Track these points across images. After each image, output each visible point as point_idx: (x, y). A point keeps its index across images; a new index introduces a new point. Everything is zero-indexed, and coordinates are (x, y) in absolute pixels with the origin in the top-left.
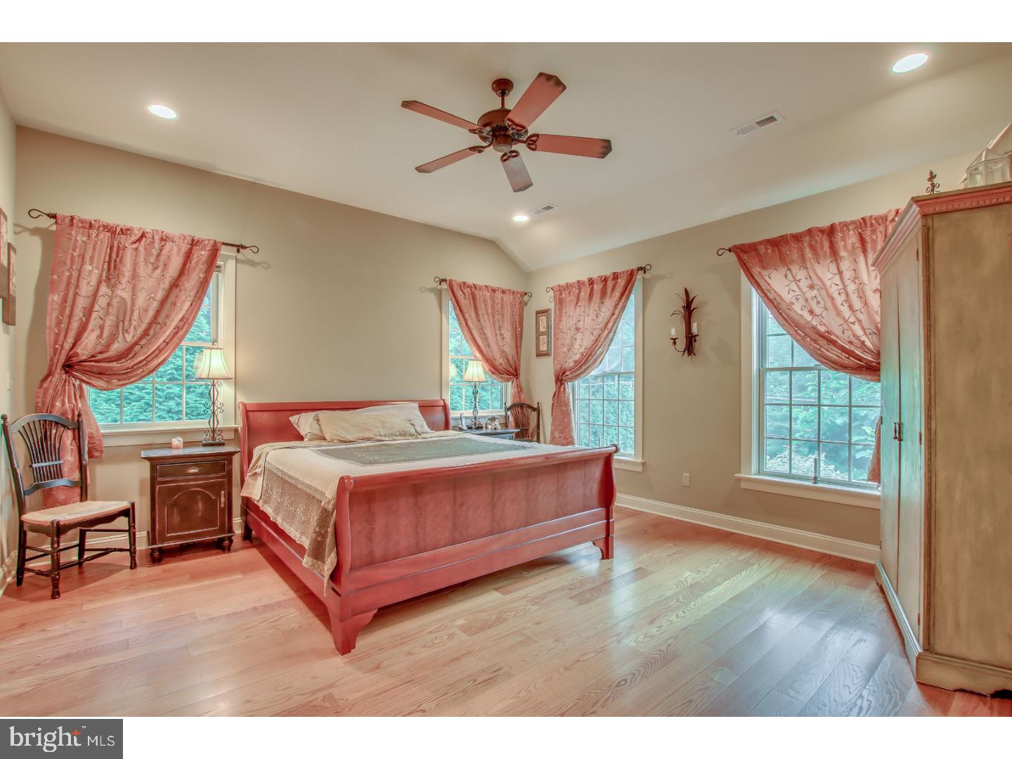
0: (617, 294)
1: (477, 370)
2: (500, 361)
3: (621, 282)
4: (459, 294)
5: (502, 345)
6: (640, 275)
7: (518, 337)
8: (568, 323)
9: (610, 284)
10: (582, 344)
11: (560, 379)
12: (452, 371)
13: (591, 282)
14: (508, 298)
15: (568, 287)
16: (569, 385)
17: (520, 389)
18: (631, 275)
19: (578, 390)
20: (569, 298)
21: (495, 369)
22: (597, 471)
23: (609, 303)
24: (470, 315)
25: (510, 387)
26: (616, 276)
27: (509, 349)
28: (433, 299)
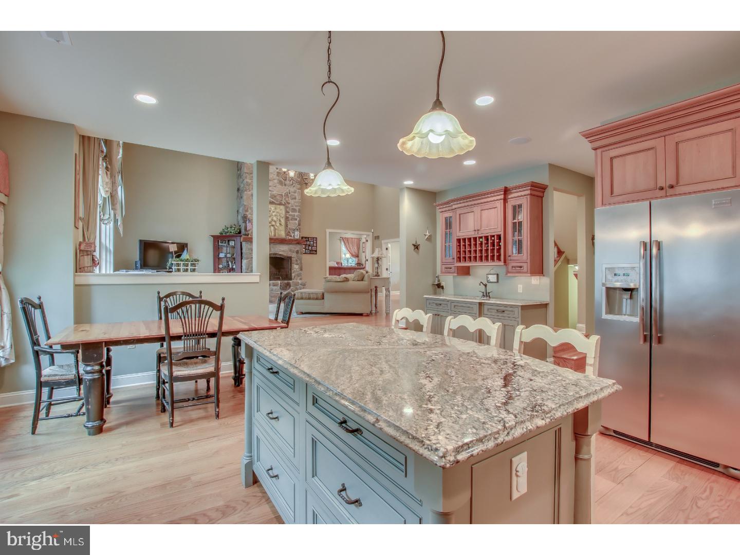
1: (348, 256)
2: (354, 254)
4: (345, 240)
5: (355, 250)
7: (358, 249)
12: (343, 256)
14: (356, 240)
17: (359, 260)
21: (353, 255)
24: (347, 244)
25: (357, 259)
27: (356, 251)
28: (339, 241)
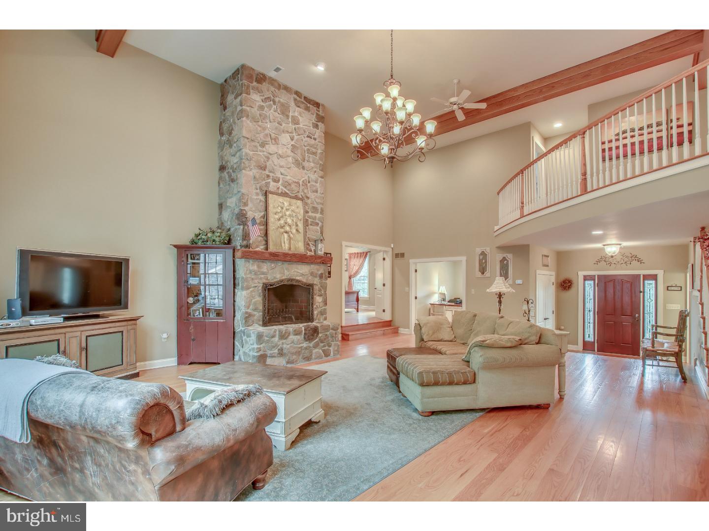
0: (364, 257)
3: (365, 254)
6: (368, 254)
8: (352, 263)
9: (362, 254)
10: (355, 268)
11: (350, 278)
13: (358, 253)
15: (353, 254)
16: (352, 279)
18: (367, 253)
19: (354, 280)
20: (353, 257)
22: (356, 295)
23: (362, 259)
26: (363, 253)
